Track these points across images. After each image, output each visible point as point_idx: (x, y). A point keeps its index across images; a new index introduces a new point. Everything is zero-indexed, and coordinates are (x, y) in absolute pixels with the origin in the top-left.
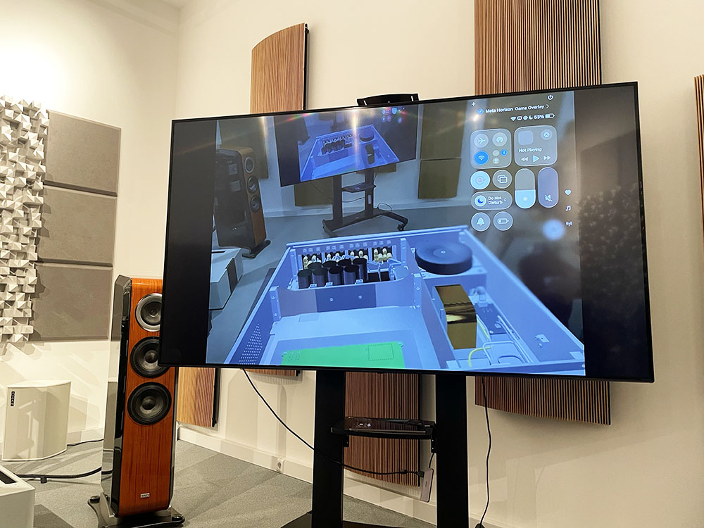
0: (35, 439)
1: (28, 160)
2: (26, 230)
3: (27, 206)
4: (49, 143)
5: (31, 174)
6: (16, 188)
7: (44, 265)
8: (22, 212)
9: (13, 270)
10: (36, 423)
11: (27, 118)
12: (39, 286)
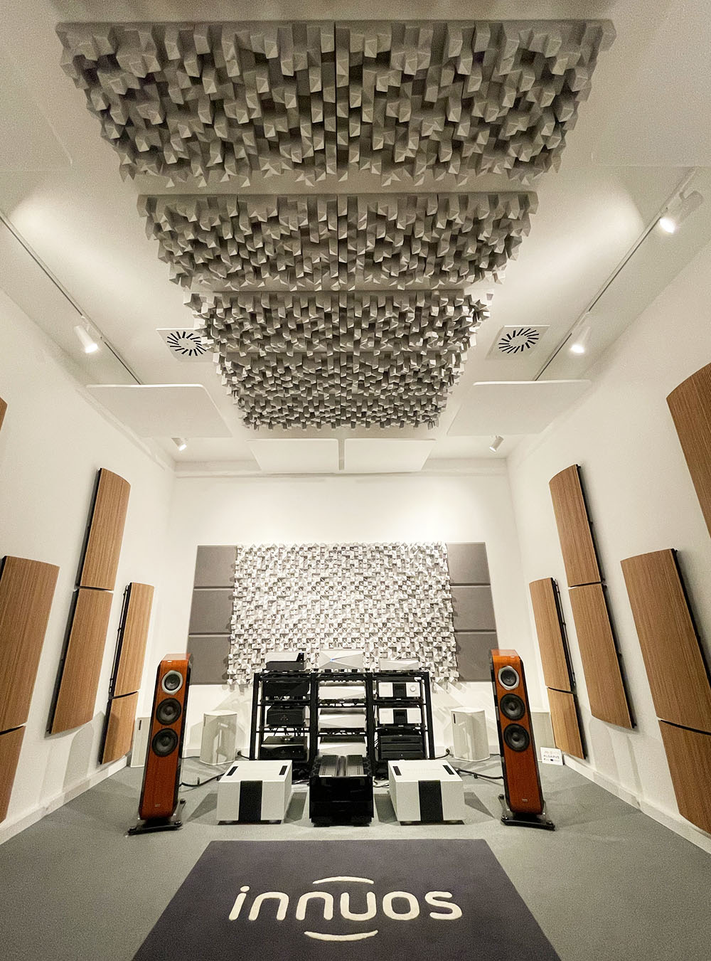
0: (470, 746)
1: (441, 574)
2: (446, 614)
3: (444, 600)
4: (449, 562)
5: (443, 582)
6: (438, 591)
7: (459, 633)
8: (442, 604)
9: (444, 638)
10: (469, 737)
11: (437, 551)
12: (457, 646)
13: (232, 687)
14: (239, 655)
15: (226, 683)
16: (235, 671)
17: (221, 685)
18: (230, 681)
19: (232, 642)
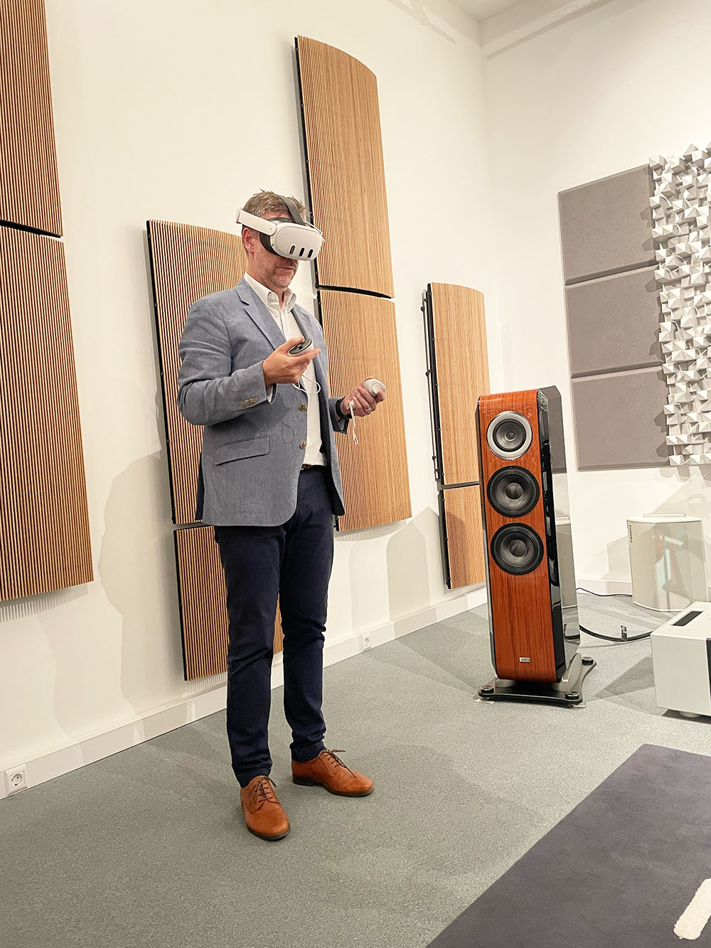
13: (684, 471)
14: (690, 405)
15: (668, 464)
16: (684, 439)
17: (658, 469)
18: (676, 459)
19: (670, 381)
